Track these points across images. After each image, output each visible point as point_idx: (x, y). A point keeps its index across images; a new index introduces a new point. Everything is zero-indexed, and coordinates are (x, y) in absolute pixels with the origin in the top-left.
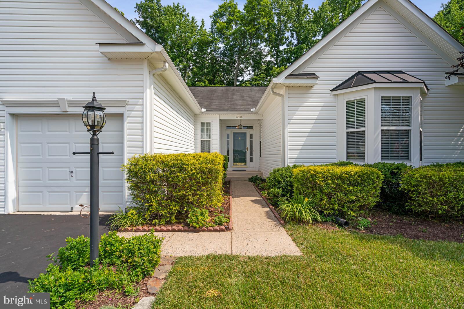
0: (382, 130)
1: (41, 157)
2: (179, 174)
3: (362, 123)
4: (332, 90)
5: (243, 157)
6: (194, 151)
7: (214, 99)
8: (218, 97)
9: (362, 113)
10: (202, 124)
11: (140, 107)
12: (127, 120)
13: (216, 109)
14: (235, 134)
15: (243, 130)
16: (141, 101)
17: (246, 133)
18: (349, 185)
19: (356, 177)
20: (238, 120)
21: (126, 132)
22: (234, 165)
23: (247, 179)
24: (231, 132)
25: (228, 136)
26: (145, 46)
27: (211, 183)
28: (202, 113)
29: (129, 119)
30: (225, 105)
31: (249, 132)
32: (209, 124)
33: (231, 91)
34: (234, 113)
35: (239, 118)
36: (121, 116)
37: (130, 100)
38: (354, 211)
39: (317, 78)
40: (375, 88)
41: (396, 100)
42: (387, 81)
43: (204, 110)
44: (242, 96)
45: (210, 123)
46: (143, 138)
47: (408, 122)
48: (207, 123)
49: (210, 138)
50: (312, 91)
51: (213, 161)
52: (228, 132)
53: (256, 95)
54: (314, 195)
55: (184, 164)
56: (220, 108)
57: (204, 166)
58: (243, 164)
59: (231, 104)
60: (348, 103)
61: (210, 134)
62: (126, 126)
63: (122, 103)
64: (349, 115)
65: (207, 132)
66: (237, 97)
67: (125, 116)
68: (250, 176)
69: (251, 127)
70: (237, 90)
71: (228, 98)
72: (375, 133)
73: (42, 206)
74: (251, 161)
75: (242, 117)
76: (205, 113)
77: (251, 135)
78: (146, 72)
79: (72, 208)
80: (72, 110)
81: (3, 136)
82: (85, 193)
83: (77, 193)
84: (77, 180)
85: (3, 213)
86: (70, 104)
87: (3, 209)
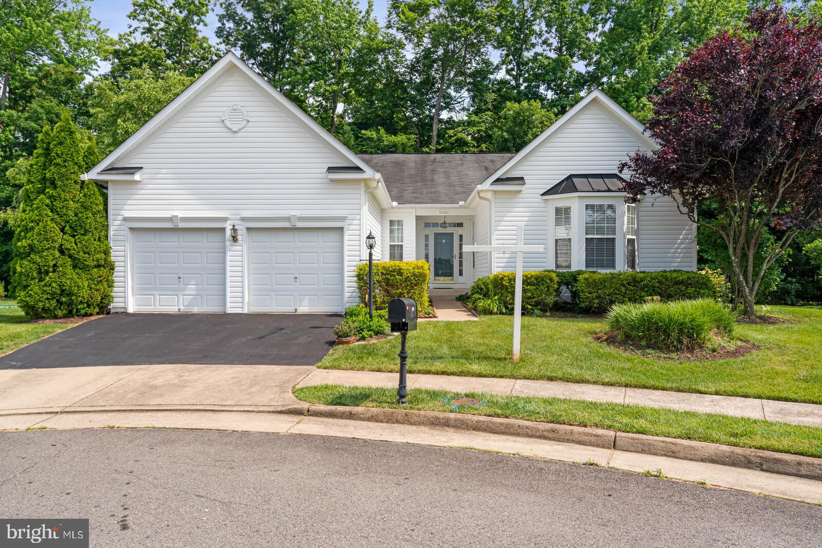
0: (586, 239)
1: (269, 265)
2: (397, 277)
4: (542, 195)
5: (449, 271)
7: (405, 182)
8: (410, 177)
9: (570, 220)
10: (392, 222)
11: (358, 221)
12: (347, 234)
13: (410, 202)
14: (436, 235)
15: (449, 230)
16: (358, 216)
17: (453, 233)
19: (533, 279)
20: (441, 216)
21: (346, 243)
22: (435, 280)
23: (455, 298)
24: (431, 232)
25: (427, 237)
26: (367, 173)
27: (421, 284)
28: (393, 208)
29: (348, 232)
30: (422, 194)
31: (457, 232)
32: (400, 223)
33: (430, 163)
34: (436, 208)
35: (443, 214)
36: (342, 229)
37: (349, 215)
38: (531, 305)
39: (524, 184)
40: (579, 197)
41: (601, 207)
43: (395, 204)
44: (447, 176)
45: (402, 221)
46: (360, 249)
47: (613, 231)
48: (398, 221)
49: (402, 242)
50: (520, 195)
51: (422, 267)
52: (427, 232)
53: (470, 173)
54: (502, 294)
55: (401, 269)
56: (416, 200)
57: (416, 271)
58: (450, 278)
59: (431, 193)
61: (402, 237)
62: (346, 237)
63: (344, 219)
64: (557, 221)
65: (398, 233)
66: (440, 178)
67: (345, 229)
68: (458, 294)
69: (460, 225)
70: (439, 162)
71: (426, 181)
72: (579, 244)
73: (269, 308)
74: (461, 274)
75: (447, 213)
76: (397, 208)
77: (461, 236)
78: (362, 191)
79: (296, 310)
80: (299, 224)
81: (240, 247)
82: (307, 297)
83: (301, 297)
84: (300, 285)
85: (241, 312)
86: (299, 219)
87: (241, 309)
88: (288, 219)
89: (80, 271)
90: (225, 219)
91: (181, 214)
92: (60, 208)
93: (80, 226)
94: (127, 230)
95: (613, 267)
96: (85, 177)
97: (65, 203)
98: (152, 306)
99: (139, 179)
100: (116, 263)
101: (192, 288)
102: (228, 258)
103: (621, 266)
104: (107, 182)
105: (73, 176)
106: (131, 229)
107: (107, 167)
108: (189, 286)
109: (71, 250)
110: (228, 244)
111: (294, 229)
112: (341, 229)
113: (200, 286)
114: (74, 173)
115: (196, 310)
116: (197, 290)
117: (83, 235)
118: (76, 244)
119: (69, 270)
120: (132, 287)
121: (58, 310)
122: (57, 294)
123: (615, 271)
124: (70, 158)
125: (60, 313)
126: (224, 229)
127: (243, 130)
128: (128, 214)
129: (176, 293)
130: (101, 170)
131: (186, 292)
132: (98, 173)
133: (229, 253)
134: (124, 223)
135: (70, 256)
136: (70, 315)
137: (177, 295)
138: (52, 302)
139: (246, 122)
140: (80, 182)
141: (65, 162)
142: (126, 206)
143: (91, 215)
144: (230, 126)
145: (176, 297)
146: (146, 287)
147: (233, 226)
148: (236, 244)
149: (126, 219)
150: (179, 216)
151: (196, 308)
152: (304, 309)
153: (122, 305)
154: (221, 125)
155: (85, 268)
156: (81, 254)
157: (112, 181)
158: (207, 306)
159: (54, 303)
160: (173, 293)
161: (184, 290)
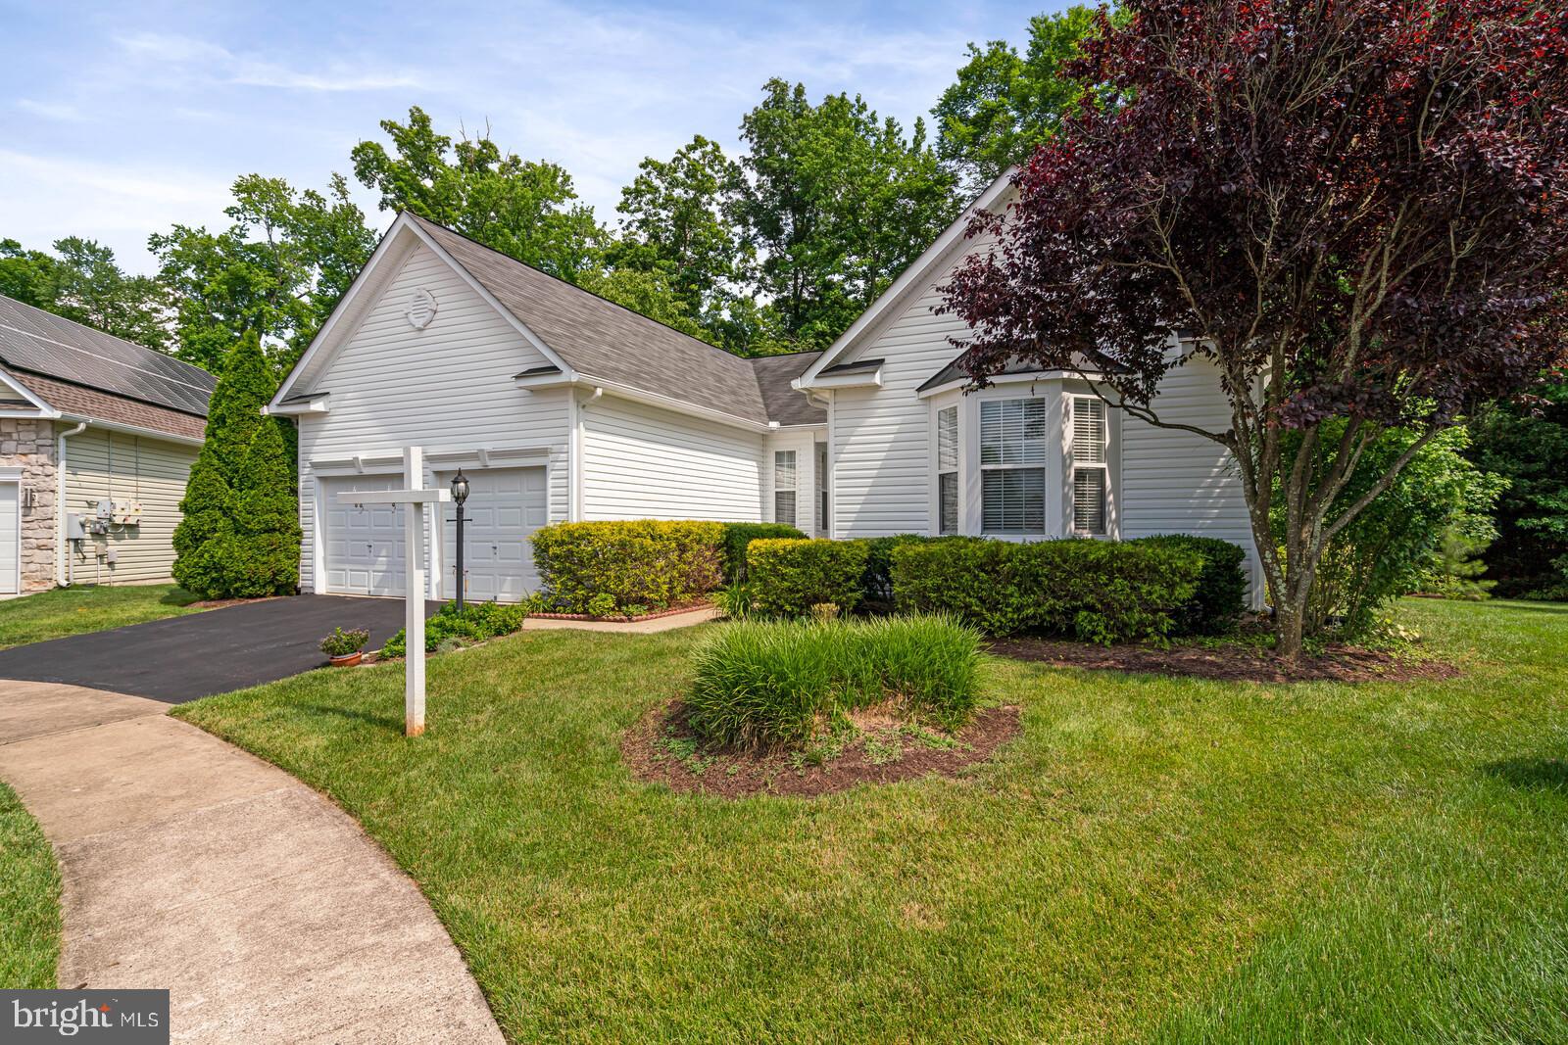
0: (984, 471)
4: (919, 390)
6: (759, 516)
10: (779, 455)
11: (565, 455)
13: (804, 421)
16: (565, 447)
21: (550, 491)
26: (563, 375)
28: (771, 432)
29: (553, 473)
32: (792, 454)
37: (553, 447)
39: (875, 371)
43: (774, 425)
45: (794, 452)
46: (568, 500)
48: (788, 452)
49: (795, 486)
50: (880, 394)
60: (943, 414)
61: (794, 477)
62: (550, 482)
63: (544, 452)
67: (549, 469)
72: (967, 483)
76: (780, 431)
78: (572, 405)
79: (495, 597)
80: (492, 464)
82: (507, 579)
83: (501, 577)
84: (501, 558)
86: (492, 456)
87: (430, 594)
88: (479, 456)
91: (362, 456)
94: (316, 480)
95: (1041, 528)
96: (265, 411)
99: (323, 409)
101: (380, 562)
103: (1058, 525)
104: (296, 416)
106: (321, 479)
107: (287, 396)
108: (378, 559)
111: (487, 472)
112: (543, 469)
113: (391, 559)
114: (249, 406)
115: (386, 593)
116: (388, 564)
120: (325, 558)
123: (1045, 538)
127: (430, 326)
128: (316, 458)
129: (367, 568)
130: (282, 400)
131: (376, 567)
132: (280, 405)
134: (311, 471)
136: (225, 596)
137: (367, 571)
139: (430, 314)
141: (239, 392)
142: (314, 448)
145: (366, 573)
146: (339, 559)
149: (315, 466)
150: (361, 458)
151: (386, 590)
152: (505, 596)
153: (310, 584)
154: (405, 321)
155: (249, 533)
157: (303, 415)
160: (364, 568)
161: (374, 563)
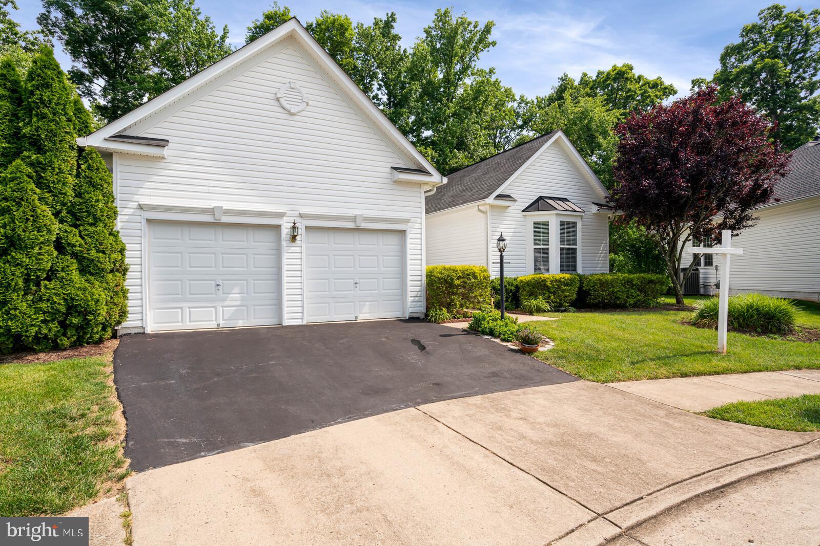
0: (560, 248)
1: (327, 269)
3: (547, 242)
4: (523, 211)
9: (546, 233)
11: (419, 225)
12: (409, 236)
16: (419, 220)
18: (564, 286)
21: (409, 246)
26: (433, 177)
29: (410, 235)
37: (412, 219)
38: (567, 303)
39: (516, 201)
40: (557, 214)
41: (568, 223)
42: (571, 209)
46: (421, 252)
47: (575, 243)
50: (508, 210)
60: (535, 223)
62: (409, 241)
63: (406, 221)
64: (536, 233)
67: (408, 232)
72: (556, 252)
73: (329, 317)
78: (422, 195)
79: (356, 317)
80: (364, 225)
81: (299, 249)
82: (368, 303)
83: (361, 303)
84: (360, 290)
85: (301, 323)
86: (364, 220)
87: (300, 320)
88: (354, 219)
89: (92, 278)
90: (281, 215)
92: (53, 182)
93: (87, 211)
94: (144, 222)
96: (85, 142)
97: (61, 175)
98: (179, 322)
99: (165, 155)
100: (132, 266)
101: (235, 298)
102: (285, 261)
103: (580, 270)
104: (112, 153)
105: (68, 137)
106: (149, 221)
107: (120, 132)
108: (231, 295)
109: (75, 246)
110: (284, 243)
111: (358, 230)
112: (403, 232)
113: (245, 295)
115: (240, 324)
116: (242, 299)
117: (91, 225)
118: (83, 238)
119: (75, 276)
121: (63, 338)
122: (60, 312)
124: (62, 110)
125: (66, 342)
126: (278, 227)
127: (301, 114)
128: (144, 201)
129: (214, 305)
130: (111, 134)
131: (226, 303)
132: (105, 139)
133: (285, 256)
134: (139, 212)
135: (75, 255)
137: (215, 307)
138: (50, 325)
140: (76, 147)
142: (141, 190)
143: (101, 197)
144: (288, 107)
145: (213, 309)
146: (170, 298)
147: (295, 224)
148: (294, 244)
149: (141, 207)
150: (224, 208)
151: (240, 321)
152: (365, 316)
153: (138, 324)
154: (276, 103)
155: (99, 273)
156: (93, 252)
157: (121, 152)
158: (254, 319)
159: (55, 327)
160: (210, 305)
161: (224, 300)
